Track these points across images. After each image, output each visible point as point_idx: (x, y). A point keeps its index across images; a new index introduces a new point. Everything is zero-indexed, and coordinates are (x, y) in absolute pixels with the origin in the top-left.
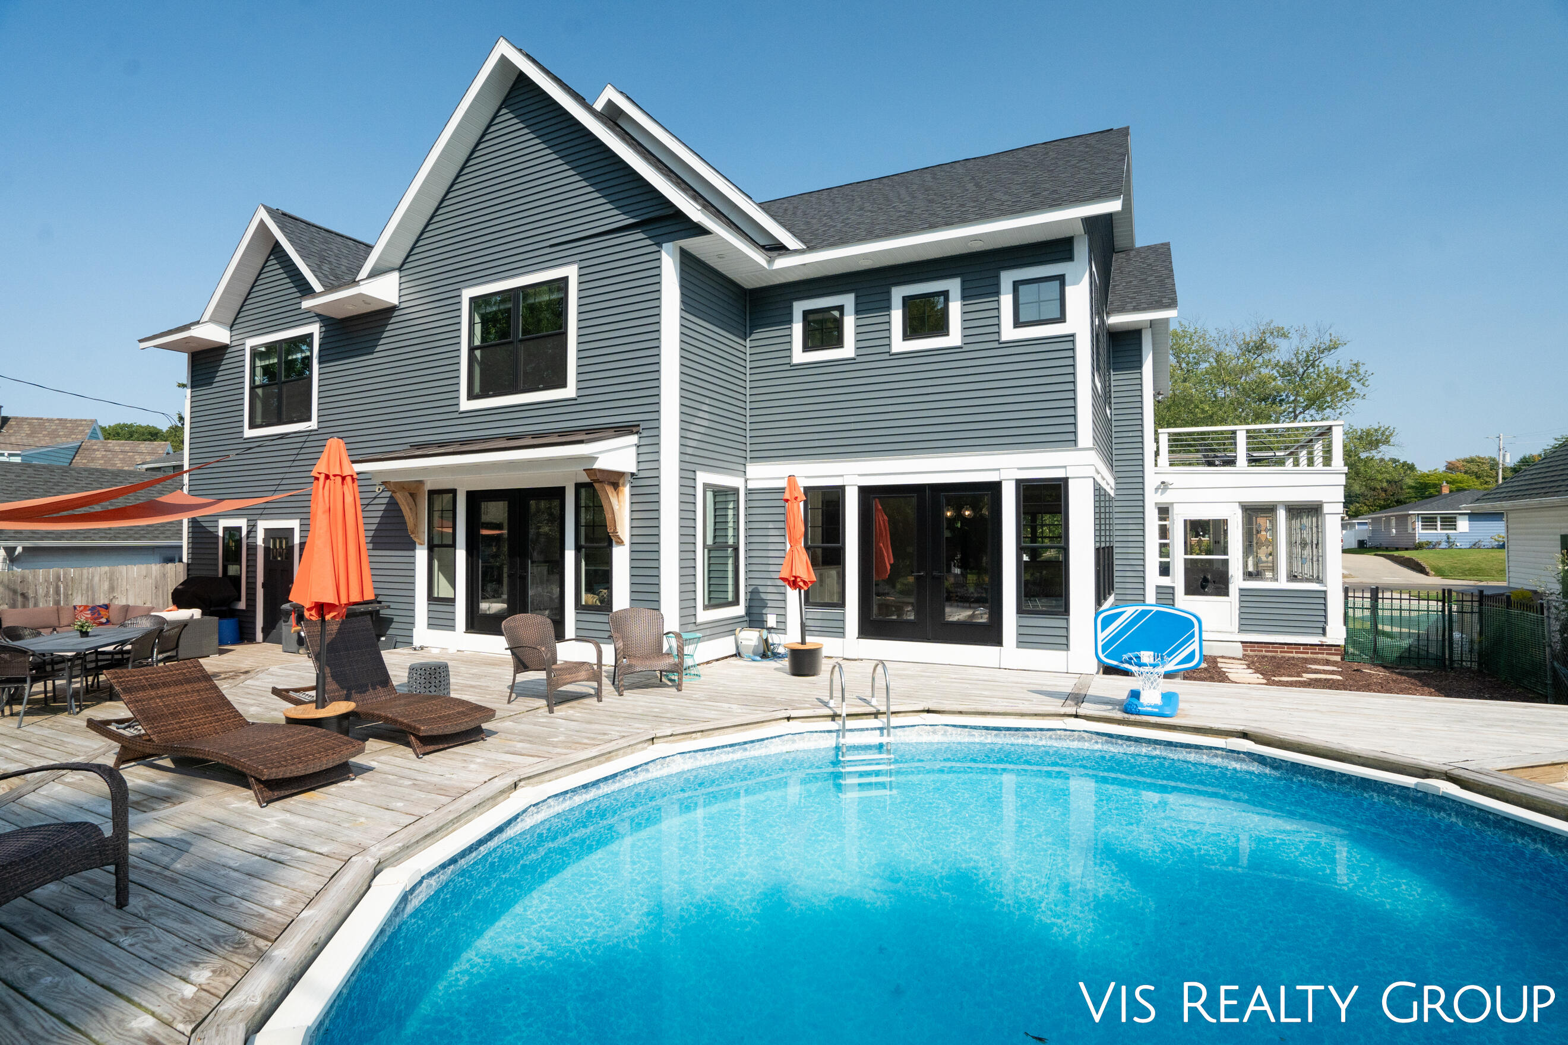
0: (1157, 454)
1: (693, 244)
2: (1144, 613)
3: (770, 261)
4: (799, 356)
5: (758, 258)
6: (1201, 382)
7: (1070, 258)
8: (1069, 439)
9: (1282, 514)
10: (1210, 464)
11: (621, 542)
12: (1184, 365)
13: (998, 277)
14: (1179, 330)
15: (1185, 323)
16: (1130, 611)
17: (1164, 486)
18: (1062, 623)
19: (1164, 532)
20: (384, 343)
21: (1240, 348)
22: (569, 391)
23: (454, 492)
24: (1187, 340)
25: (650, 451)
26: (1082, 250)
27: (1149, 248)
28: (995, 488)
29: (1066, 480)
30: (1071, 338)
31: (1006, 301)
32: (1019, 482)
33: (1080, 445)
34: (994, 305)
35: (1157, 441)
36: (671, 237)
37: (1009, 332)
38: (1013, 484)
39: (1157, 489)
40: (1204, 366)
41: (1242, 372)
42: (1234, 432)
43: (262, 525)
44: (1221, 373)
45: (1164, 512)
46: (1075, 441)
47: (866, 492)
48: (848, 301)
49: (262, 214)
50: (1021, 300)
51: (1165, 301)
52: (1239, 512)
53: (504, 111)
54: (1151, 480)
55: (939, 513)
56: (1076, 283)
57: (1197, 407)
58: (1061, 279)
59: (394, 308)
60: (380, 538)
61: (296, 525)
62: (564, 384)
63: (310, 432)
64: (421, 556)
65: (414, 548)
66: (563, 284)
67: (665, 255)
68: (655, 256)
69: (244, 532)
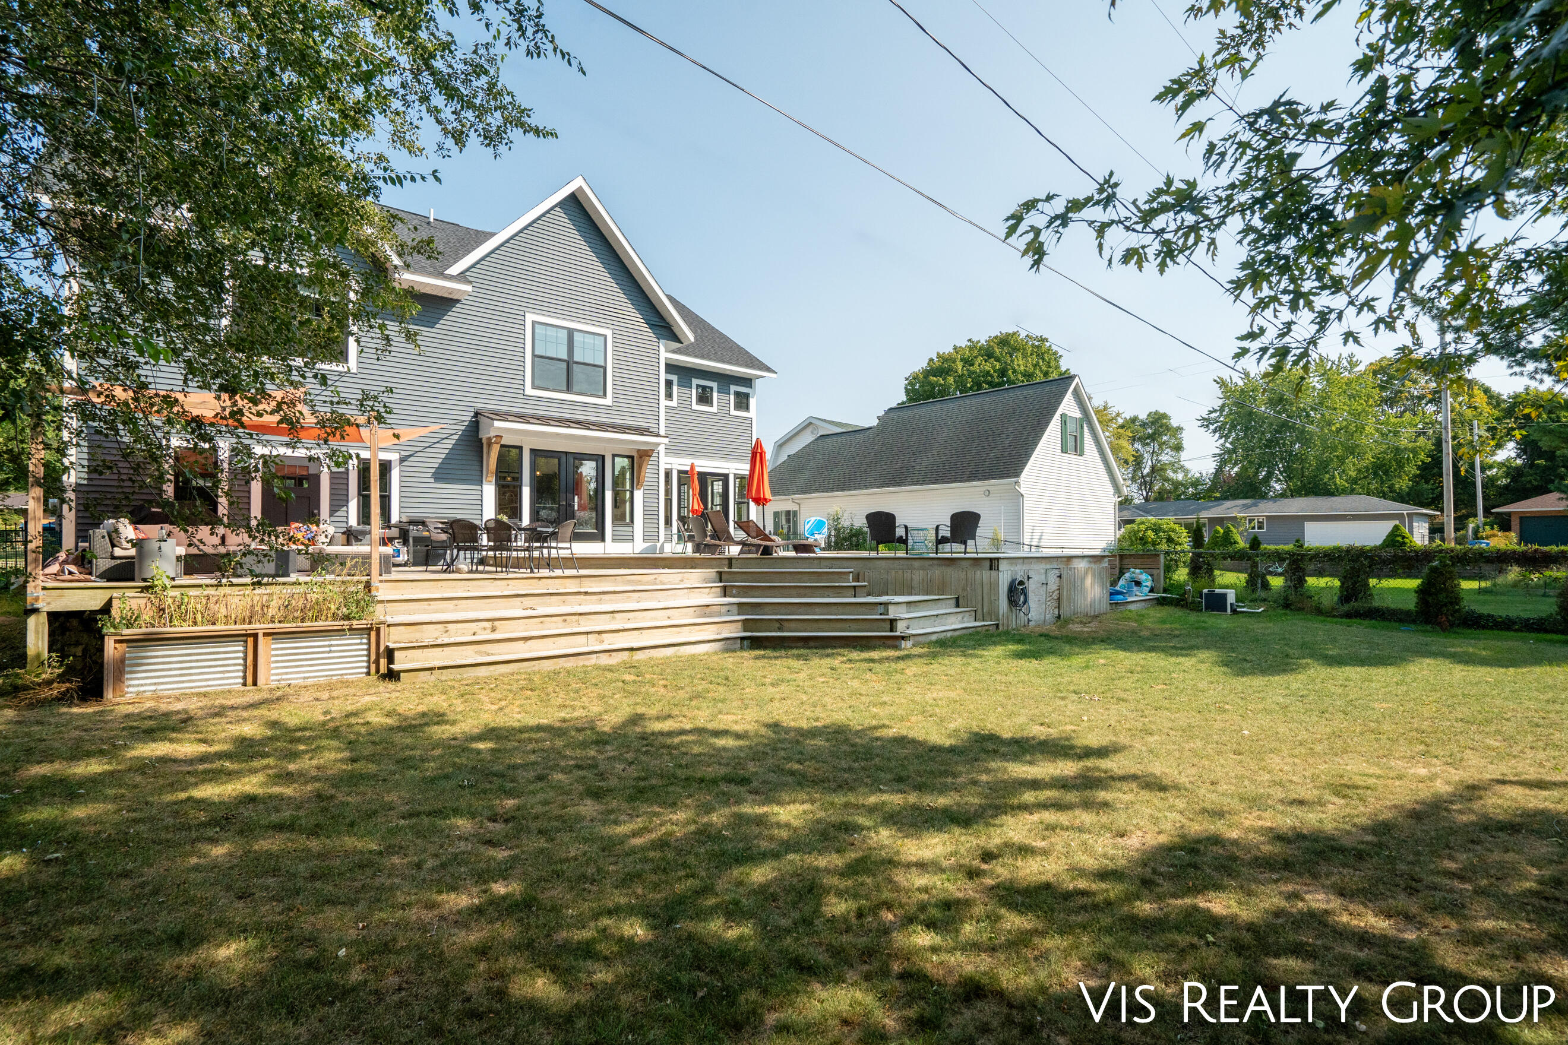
11: (640, 488)
13: (729, 387)
23: (520, 448)
26: (754, 385)
28: (726, 477)
31: (732, 398)
34: (728, 398)
36: (664, 337)
37: (732, 411)
38: (733, 475)
43: (257, 452)
48: (674, 378)
59: (458, 301)
60: (442, 475)
61: (323, 455)
62: (604, 396)
63: (345, 374)
64: (489, 490)
65: (481, 485)
66: (603, 338)
67: (661, 346)
68: (657, 344)
69: (223, 455)
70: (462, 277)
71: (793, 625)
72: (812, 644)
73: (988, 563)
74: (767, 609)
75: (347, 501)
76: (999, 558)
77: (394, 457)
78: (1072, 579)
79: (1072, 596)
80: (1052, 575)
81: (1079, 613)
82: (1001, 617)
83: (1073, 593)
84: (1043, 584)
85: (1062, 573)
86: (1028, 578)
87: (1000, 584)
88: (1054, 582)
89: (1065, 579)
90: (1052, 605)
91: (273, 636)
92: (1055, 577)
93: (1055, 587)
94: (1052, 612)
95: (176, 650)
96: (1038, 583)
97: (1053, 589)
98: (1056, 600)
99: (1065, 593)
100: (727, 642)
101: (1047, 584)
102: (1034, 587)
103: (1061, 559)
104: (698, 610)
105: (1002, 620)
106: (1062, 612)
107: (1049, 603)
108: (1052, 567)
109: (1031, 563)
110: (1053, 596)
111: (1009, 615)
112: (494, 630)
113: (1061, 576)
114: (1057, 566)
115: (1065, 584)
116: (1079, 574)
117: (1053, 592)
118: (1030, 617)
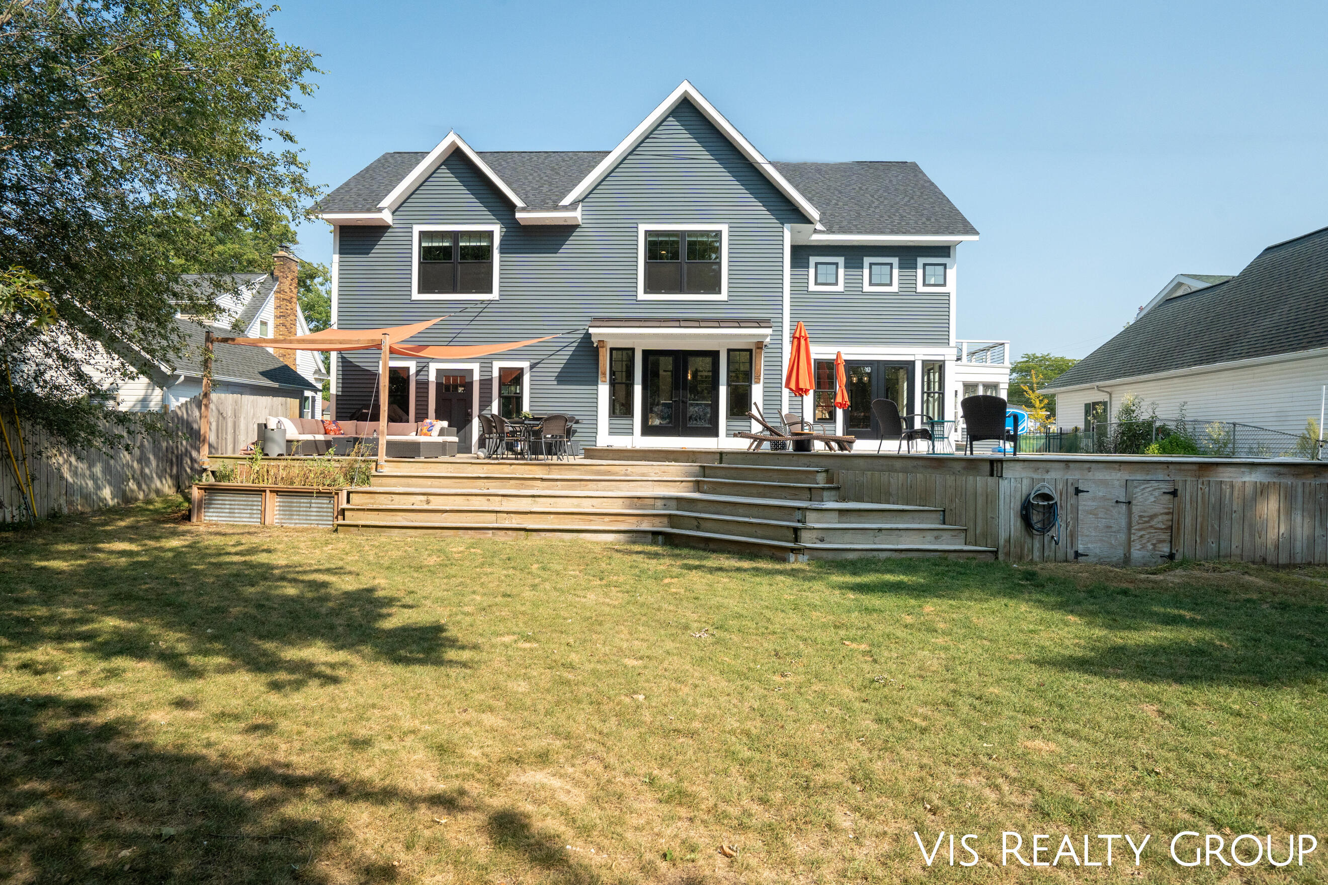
1: (796, 228)
3: (811, 234)
4: (812, 287)
7: (949, 256)
8: (946, 342)
9: (981, 388)
11: (758, 382)
13: (916, 260)
20: (566, 248)
22: (723, 296)
23: (633, 350)
26: (953, 253)
28: (912, 363)
29: (944, 361)
30: (948, 295)
31: (920, 272)
32: (923, 361)
33: (951, 346)
34: (915, 274)
36: (789, 221)
37: (921, 288)
38: (920, 362)
43: (433, 368)
46: (948, 344)
48: (840, 260)
49: (454, 137)
50: (927, 273)
52: (962, 387)
53: (670, 119)
56: (951, 268)
58: (945, 265)
59: (577, 226)
60: (564, 378)
61: (476, 367)
62: (719, 292)
63: (491, 302)
64: (604, 390)
65: (597, 384)
66: (718, 234)
67: (786, 231)
68: (781, 230)
69: (413, 371)
70: (573, 206)
71: (709, 525)
72: (711, 546)
73: (987, 467)
74: (700, 505)
75: (491, 402)
76: (1001, 461)
77: (525, 365)
78: (1213, 500)
79: (1212, 526)
80: (1148, 490)
81: (1235, 555)
82: (1002, 542)
83: (1217, 522)
84: (1117, 502)
85: (1180, 488)
86: (1078, 491)
87: (1001, 497)
88: (1154, 502)
89: (1188, 498)
90: (1147, 536)
91: (277, 492)
92: (1156, 493)
93: (1158, 509)
94: (1151, 547)
95: (228, 497)
96: (1104, 498)
97: (1151, 512)
98: (1162, 529)
99: (1188, 521)
100: (636, 536)
101: (1129, 503)
102: (1092, 504)
103: (1178, 467)
104: (628, 501)
105: (1005, 546)
106: (1181, 550)
107: (1142, 533)
108: (1148, 478)
109: (1089, 470)
110: (1153, 523)
111: (1025, 542)
112: (428, 502)
113: (1174, 493)
114: (1161, 477)
115: (1188, 506)
116: (1236, 493)
117: (1152, 517)
118: (1081, 548)
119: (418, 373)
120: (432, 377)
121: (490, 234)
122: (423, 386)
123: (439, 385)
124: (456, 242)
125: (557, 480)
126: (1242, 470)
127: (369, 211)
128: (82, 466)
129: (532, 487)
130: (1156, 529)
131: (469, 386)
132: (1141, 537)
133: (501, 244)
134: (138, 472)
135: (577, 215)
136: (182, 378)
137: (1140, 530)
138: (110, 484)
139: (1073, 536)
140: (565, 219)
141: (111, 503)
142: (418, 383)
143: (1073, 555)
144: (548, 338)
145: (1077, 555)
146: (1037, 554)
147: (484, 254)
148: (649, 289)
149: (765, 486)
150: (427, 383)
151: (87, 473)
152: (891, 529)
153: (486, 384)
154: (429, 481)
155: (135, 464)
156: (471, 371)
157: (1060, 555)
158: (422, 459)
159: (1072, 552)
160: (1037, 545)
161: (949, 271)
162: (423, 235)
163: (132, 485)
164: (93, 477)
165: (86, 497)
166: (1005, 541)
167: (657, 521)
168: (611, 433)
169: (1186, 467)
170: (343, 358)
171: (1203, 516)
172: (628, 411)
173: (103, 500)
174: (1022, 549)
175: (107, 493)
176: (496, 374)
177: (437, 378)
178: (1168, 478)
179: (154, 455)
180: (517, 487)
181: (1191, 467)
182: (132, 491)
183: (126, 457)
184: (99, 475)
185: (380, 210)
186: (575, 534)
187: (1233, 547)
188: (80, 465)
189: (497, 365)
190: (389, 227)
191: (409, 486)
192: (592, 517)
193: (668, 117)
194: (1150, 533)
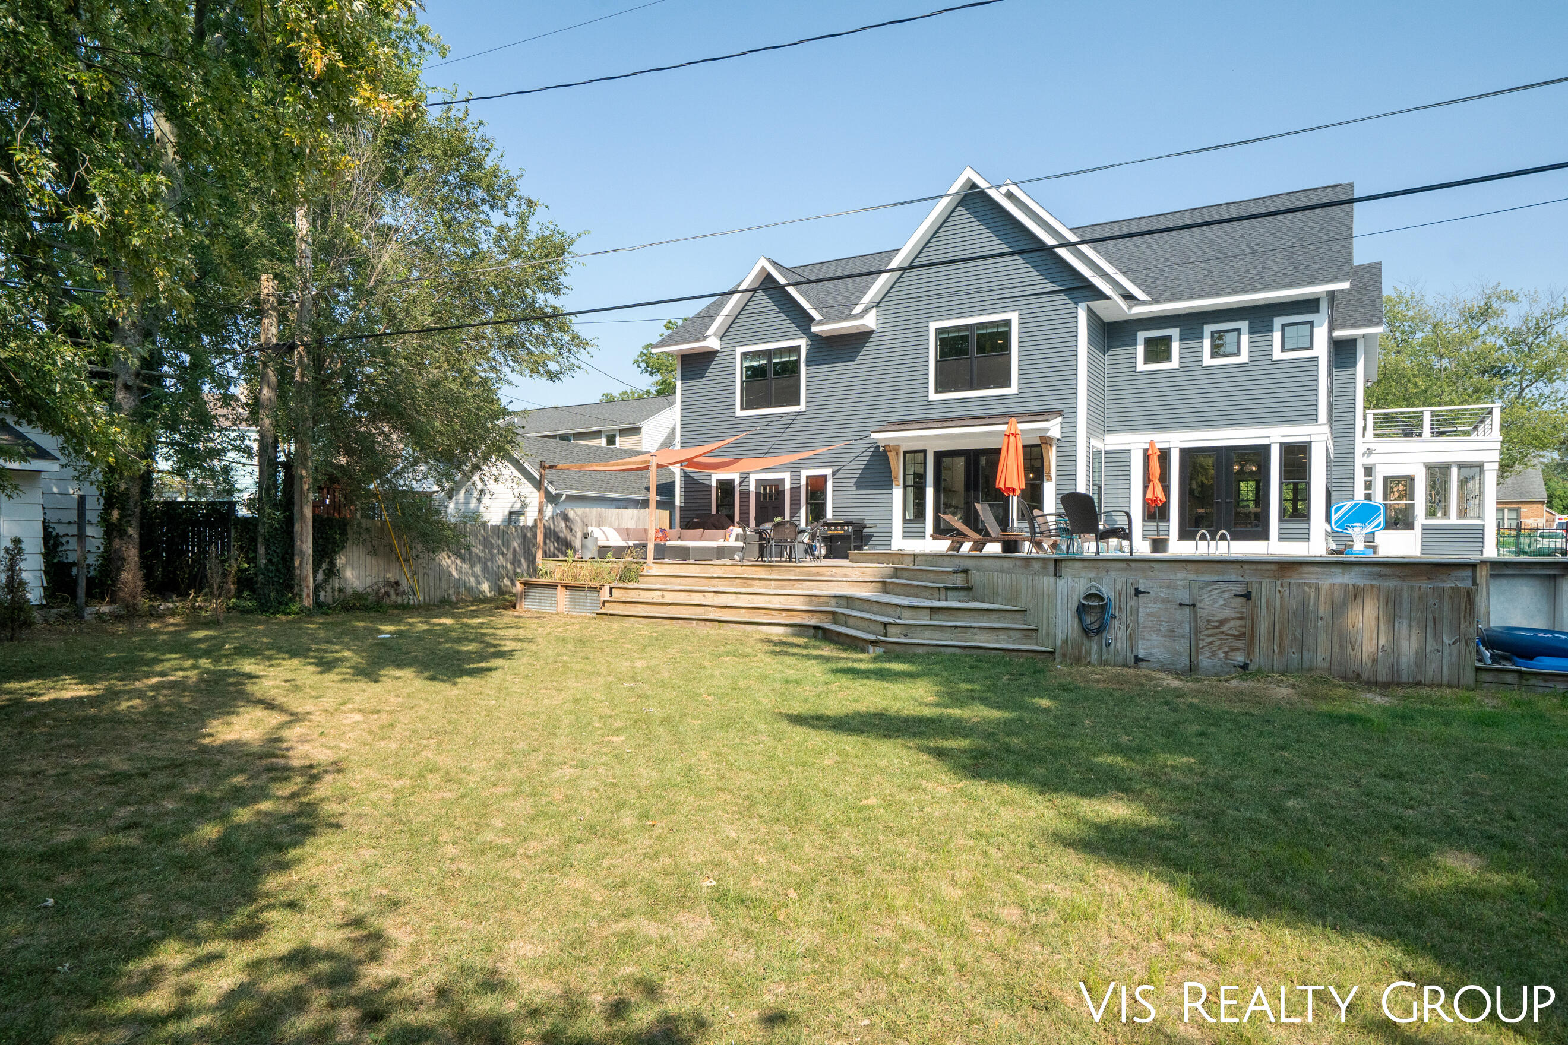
0: (1365, 428)
1: (1097, 305)
2: (1356, 504)
3: (1130, 308)
4: (1141, 366)
5: (1123, 304)
6: (1416, 353)
7: (1317, 311)
8: (1314, 419)
9: (1454, 471)
10: (1406, 435)
11: (1050, 479)
12: (1398, 334)
13: (1272, 321)
14: (1394, 296)
15: (1401, 287)
16: (1349, 504)
17: (1369, 452)
18: (1306, 526)
19: (1368, 486)
20: (863, 355)
21: (1461, 313)
22: (1014, 389)
23: (924, 452)
24: (1402, 307)
25: (1070, 428)
26: (1324, 306)
27: (1365, 267)
28: (1267, 448)
29: (1310, 444)
30: (1316, 359)
31: (1277, 335)
32: (1281, 444)
33: (1320, 422)
34: (1269, 338)
35: (1365, 420)
36: (1084, 299)
37: (1278, 355)
38: (1278, 446)
39: (1364, 454)
40: (1419, 335)
41: (1461, 343)
42: (1422, 412)
43: (753, 478)
44: (1439, 343)
45: (1369, 471)
46: (1316, 420)
47: (1184, 452)
48: (1175, 332)
49: (763, 263)
50: (1286, 335)
51: (1375, 319)
52: (1424, 470)
53: (959, 208)
54: (1360, 447)
55: (1230, 467)
56: (1320, 325)
57: (1409, 381)
58: (1312, 323)
59: (872, 332)
60: (862, 483)
61: (786, 476)
62: (1009, 385)
63: (799, 413)
64: (897, 493)
65: (891, 489)
66: (1007, 323)
67: (1080, 310)
68: (1074, 310)
69: (737, 482)
70: (866, 311)
73: (1053, 566)
75: (800, 509)
76: (1061, 560)
77: (828, 472)
78: (1294, 604)
79: (1293, 634)
80: (1216, 592)
81: (1321, 669)
82: (1059, 643)
83: (1299, 631)
84: (1180, 604)
85: (1253, 589)
86: (1138, 592)
87: (1059, 597)
88: (1224, 605)
89: (1264, 600)
90: (1218, 643)
91: (566, 587)
92: (1226, 596)
93: (1229, 613)
94: (1222, 655)
95: (538, 590)
96: (1168, 601)
97: (1220, 616)
98: (1234, 636)
99: (1264, 627)
100: (800, 629)
101: (1194, 605)
102: (1154, 607)
103: (1253, 567)
104: (807, 599)
105: (1062, 647)
106: (1256, 660)
107: (1211, 639)
108: (1216, 579)
109: (1152, 569)
110: (1224, 628)
111: (1082, 644)
112: (663, 597)
113: (1247, 596)
114: (1233, 578)
115: (1264, 611)
116: (1322, 598)
117: (1223, 622)
118: (1141, 654)
119: (741, 482)
120: (752, 488)
121: (796, 349)
122: (745, 495)
123: (758, 494)
124: (770, 360)
125: (771, 580)
126: (1333, 570)
127: (697, 340)
128: (466, 567)
129: (752, 586)
130: (1227, 635)
131: (781, 494)
132: (1211, 643)
133: (807, 357)
134: (511, 572)
135: (870, 321)
136: (564, 496)
137: (1208, 636)
138: (488, 580)
139: (1132, 639)
140: (857, 327)
141: (489, 595)
142: (741, 493)
143: (1133, 660)
144: (840, 445)
145: (1137, 660)
146: (1094, 657)
147: (791, 369)
148: (941, 387)
149: (918, 586)
150: (748, 493)
151: (470, 572)
152: (966, 627)
153: (796, 491)
154: (679, 580)
155: (509, 566)
156: (783, 480)
157: (1120, 659)
158: (692, 561)
159: (1133, 656)
160: (1095, 647)
161: (1316, 331)
162: (744, 356)
163: (506, 581)
164: (474, 575)
165: (470, 590)
166: (1063, 642)
167: (823, 617)
168: (904, 537)
169: (1264, 567)
170: (685, 473)
171: (1282, 623)
172: (920, 515)
173: (482, 592)
174: (1080, 652)
175: (485, 587)
176: (803, 482)
177: (756, 488)
178: (1241, 579)
179: (525, 559)
180: (741, 586)
181: (1269, 567)
182: (507, 586)
183: (500, 560)
184: (479, 573)
185: (705, 338)
186: (754, 627)
187: (1319, 659)
188: (464, 566)
189: (805, 473)
190: (717, 352)
191: (665, 584)
192: (774, 612)
193: (957, 206)
194: (1221, 639)
